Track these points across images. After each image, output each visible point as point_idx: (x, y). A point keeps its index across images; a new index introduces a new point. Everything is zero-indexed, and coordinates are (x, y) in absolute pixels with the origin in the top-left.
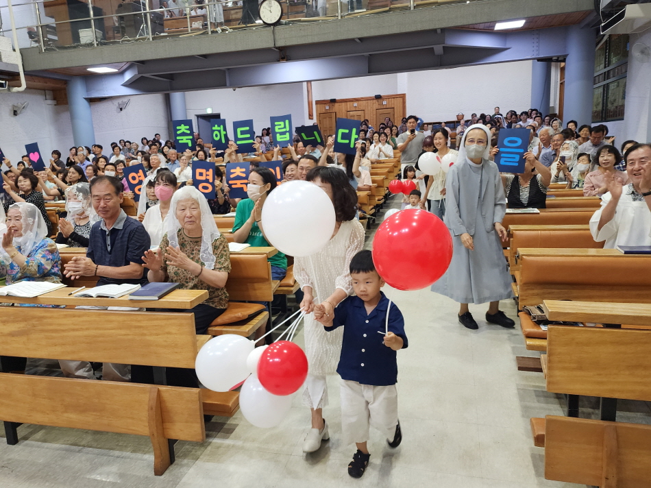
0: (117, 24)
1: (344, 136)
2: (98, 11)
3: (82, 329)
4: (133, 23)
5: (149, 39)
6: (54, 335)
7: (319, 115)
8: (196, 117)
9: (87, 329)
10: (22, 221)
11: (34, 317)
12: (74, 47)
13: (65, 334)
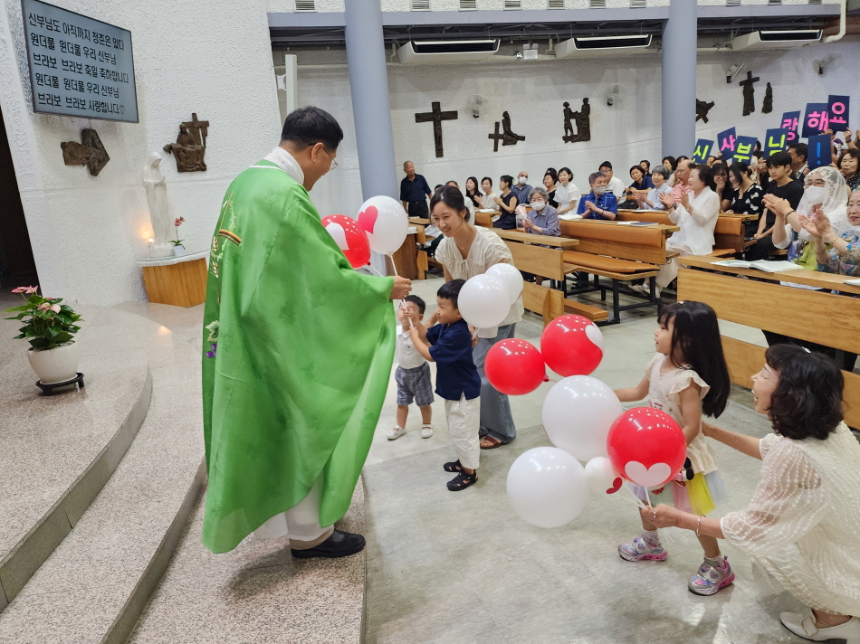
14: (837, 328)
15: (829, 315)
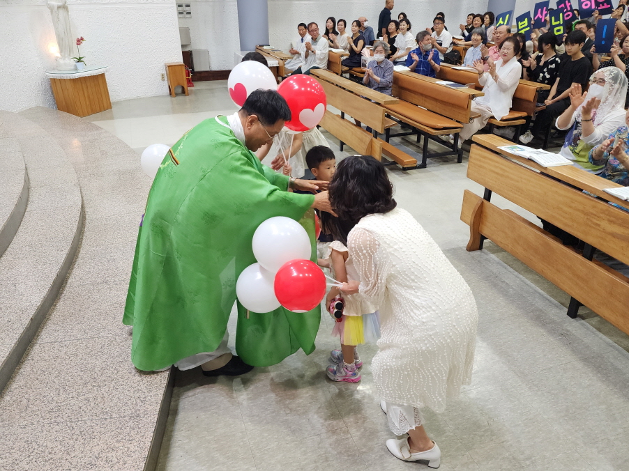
14: (590, 226)
15: (586, 214)
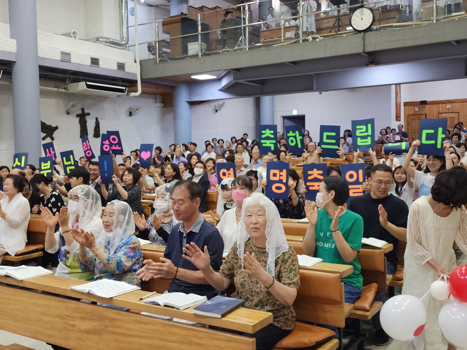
0: (220, 37)
1: (429, 137)
2: (205, 27)
3: (146, 337)
4: (233, 36)
5: (246, 49)
6: (122, 338)
7: (408, 117)
8: (282, 118)
9: (152, 338)
10: (114, 217)
11: (107, 318)
12: (183, 58)
13: (132, 339)
15: (62, 318)
